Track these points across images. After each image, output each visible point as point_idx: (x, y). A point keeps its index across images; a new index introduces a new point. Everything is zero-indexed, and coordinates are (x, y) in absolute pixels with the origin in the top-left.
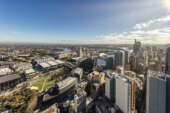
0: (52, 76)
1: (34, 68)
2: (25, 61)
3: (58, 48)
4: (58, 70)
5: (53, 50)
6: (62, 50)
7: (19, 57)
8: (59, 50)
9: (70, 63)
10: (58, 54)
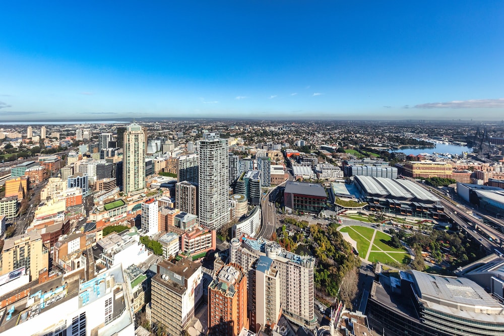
0: (391, 232)
1: (348, 183)
2: (331, 161)
3: (409, 135)
4: (411, 220)
5: (390, 139)
6: (424, 145)
7: (323, 148)
8: (413, 143)
9: (470, 214)
10: (409, 158)
